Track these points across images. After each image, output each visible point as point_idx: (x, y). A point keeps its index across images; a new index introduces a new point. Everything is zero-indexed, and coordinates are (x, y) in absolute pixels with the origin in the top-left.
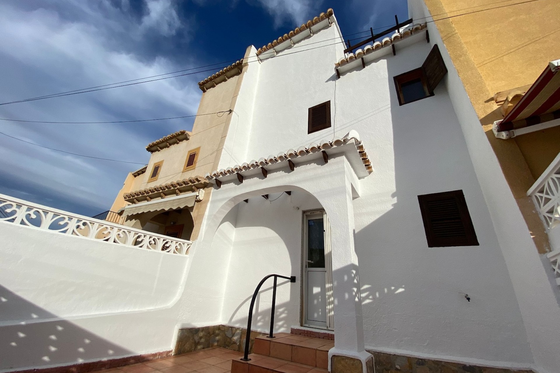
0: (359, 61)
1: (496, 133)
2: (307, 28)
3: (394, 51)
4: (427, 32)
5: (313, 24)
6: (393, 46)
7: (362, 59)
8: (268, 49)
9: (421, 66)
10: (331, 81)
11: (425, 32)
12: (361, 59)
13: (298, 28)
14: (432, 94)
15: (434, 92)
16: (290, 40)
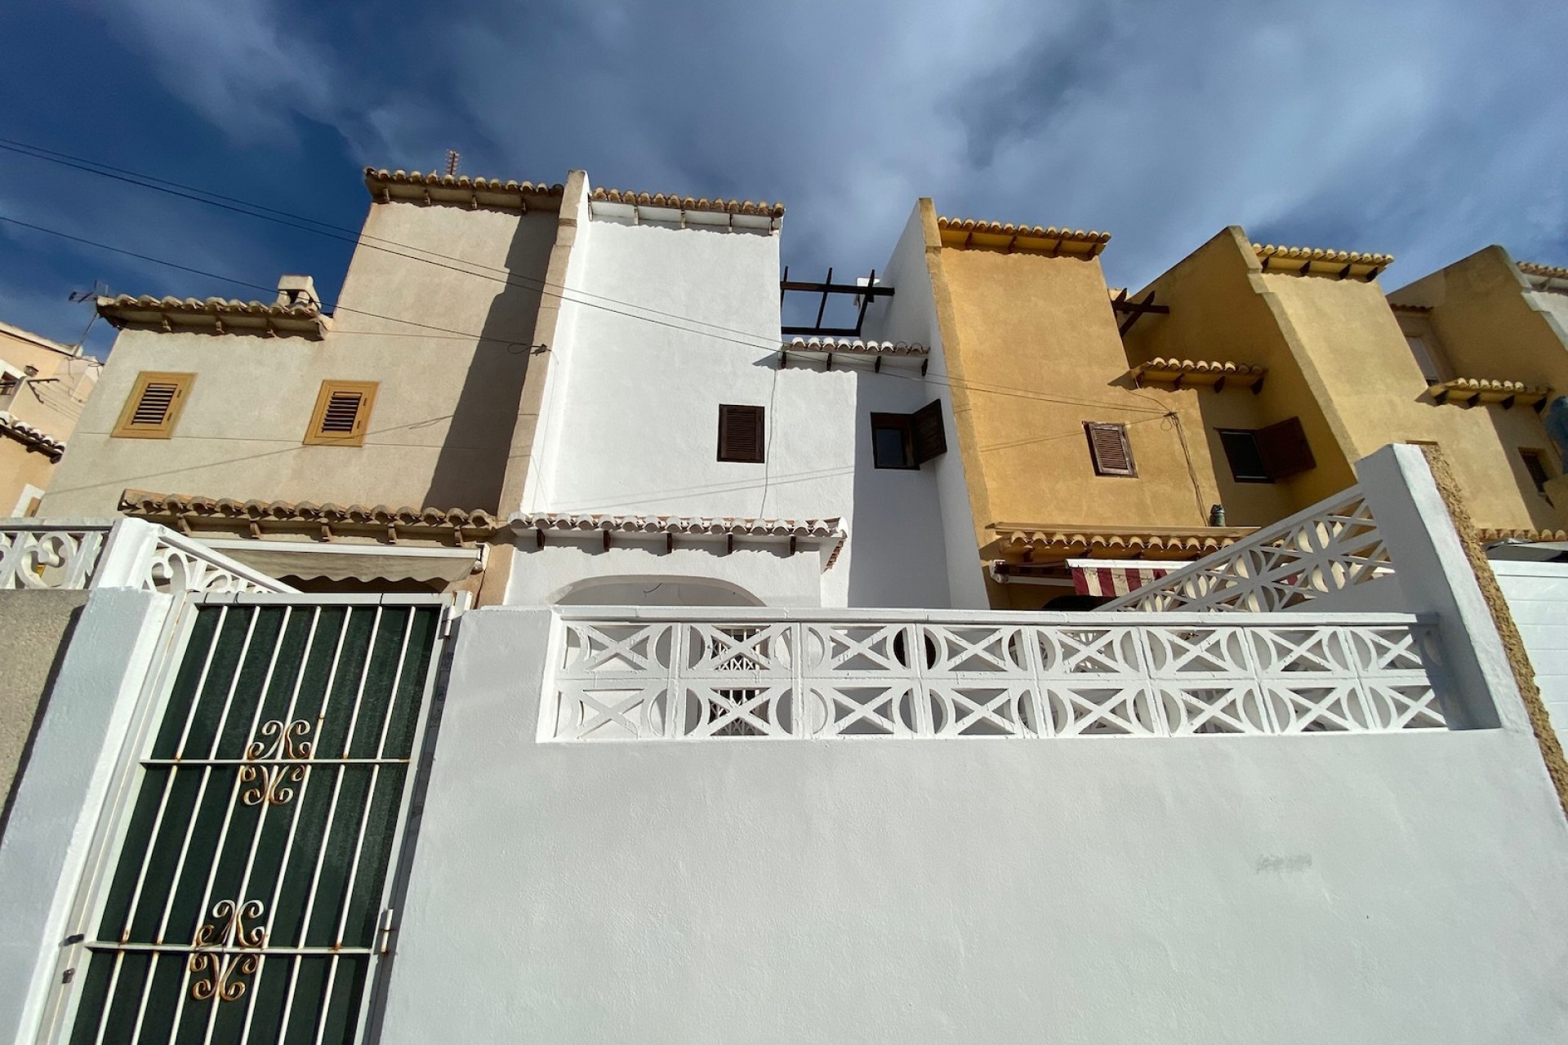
0: (824, 356)
1: (992, 572)
2: (726, 211)
3: (878, 366)
4: (926, 360)
5: (740, 212)
6: (879, 358)
7: (830, 355)
8: (622, 201)
9: (911, 413)
10: (766, 367)
11: (924, 359)
12: (828, 354)
13: (708, 201)
14: (917, 468)
15: (921, 466)
16: (679, 211)
